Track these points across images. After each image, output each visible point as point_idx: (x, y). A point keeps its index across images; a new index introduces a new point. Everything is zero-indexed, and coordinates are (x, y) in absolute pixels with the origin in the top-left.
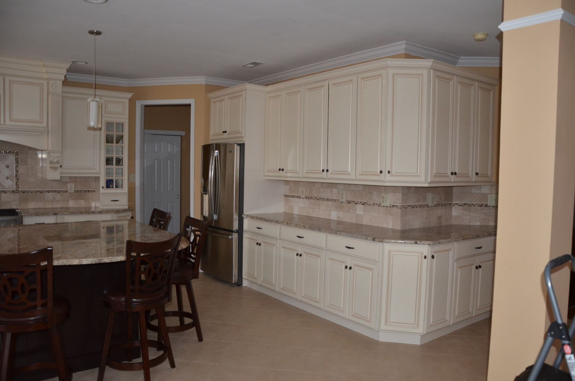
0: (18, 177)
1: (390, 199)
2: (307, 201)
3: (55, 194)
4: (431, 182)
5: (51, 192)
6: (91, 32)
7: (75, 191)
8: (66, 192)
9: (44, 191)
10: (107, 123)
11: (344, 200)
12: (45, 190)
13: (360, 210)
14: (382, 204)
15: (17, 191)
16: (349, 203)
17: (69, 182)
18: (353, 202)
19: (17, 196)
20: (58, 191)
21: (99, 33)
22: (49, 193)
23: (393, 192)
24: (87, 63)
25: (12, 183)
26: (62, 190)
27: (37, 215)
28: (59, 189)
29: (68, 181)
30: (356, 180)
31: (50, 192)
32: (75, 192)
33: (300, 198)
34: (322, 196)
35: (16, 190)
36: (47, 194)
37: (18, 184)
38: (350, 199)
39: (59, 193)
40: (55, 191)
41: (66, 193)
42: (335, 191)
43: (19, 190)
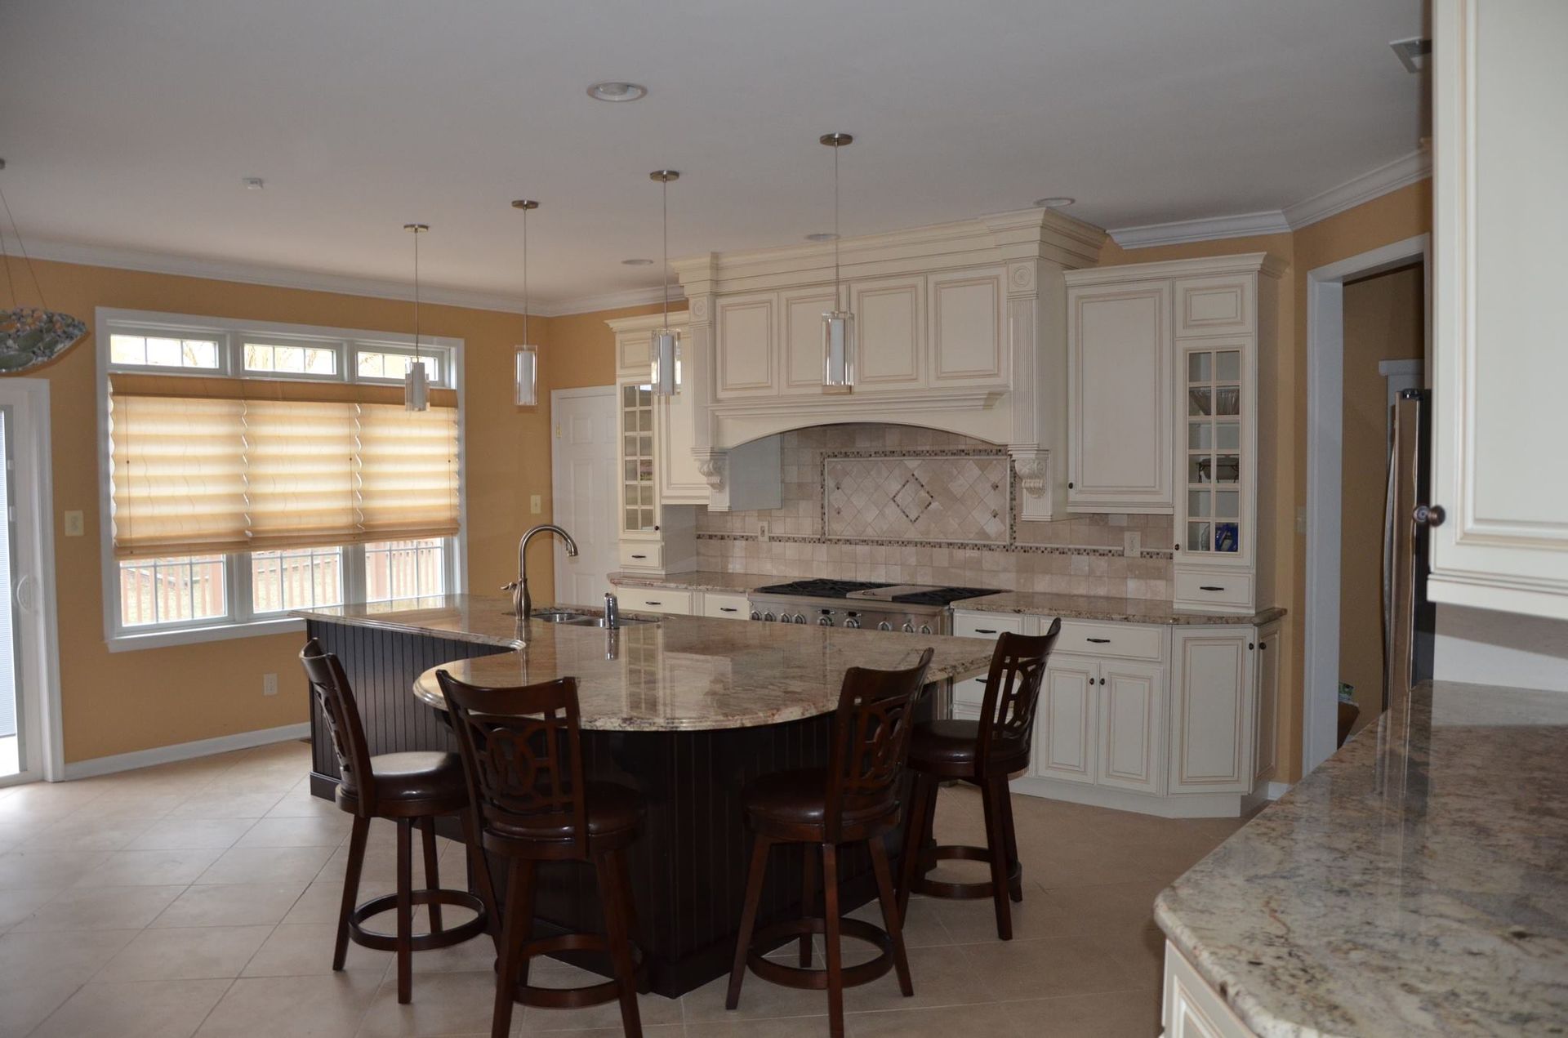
0: (1014, 513)
3: (1092, 558)
5: (1084, 553)
6: (828, 140)
7: (1142, 553)
8: (1119, 555)
9: (1069, 550)
10: (1190, 354)
12: (1070, 546)
15: (1013, 547)
17: (1129, 529)
19: (1012, 558)
20: (1102, 552)
21: (846, 139)
22: (1079, 556)
24: (1073, 201)
25: (1004, 528)
26: (1111, 548)
27: (978, 609)
28: (1104, 548)
29: (1125, 525)
31: (1082, 554)
32: (1141, 557)
35: (1011, 544)
36: (1075, 557)
37: (1014, 529)
39: (1102, 557)
40: (1094, 551)
41: (1121, 558)
43: (1016, 544)
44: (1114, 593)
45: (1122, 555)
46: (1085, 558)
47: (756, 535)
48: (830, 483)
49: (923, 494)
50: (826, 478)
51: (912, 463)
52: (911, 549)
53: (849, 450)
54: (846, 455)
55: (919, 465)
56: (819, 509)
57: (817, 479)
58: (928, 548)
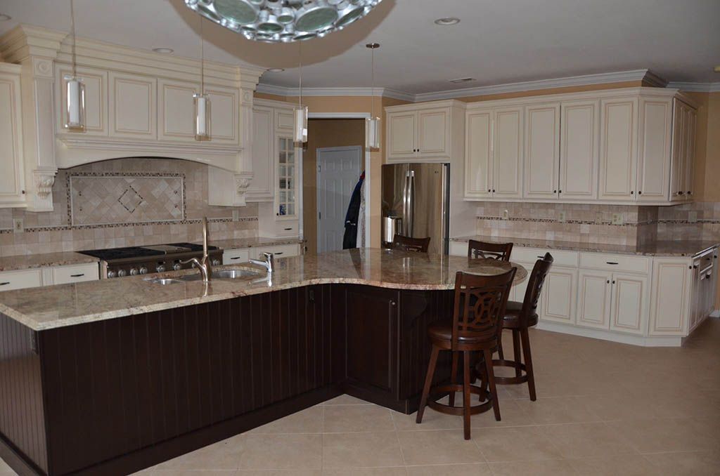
0: (185, 205)
1: (623, 218)
2: (511, 223)
4: (672, 201)
7: (239, 219)
9: (210, 220)
11: (564, 220)
13: (585, 228)
14: (613, 223)
16: (570, 222)
17: (233, 209)
18: (576, 221)
19: (185, 227)
20: (223, 220)
21: (376, 46)
22: (214, 223)
23: (627, 211)
25: (180, 212)
26: (227, 218)
28: (225, 218)
30: (598, 200)
32: (239, 221)
33: (501, 219)
34: (533, 217)
35: (185, 220)
37: (186, 212)
38: (571, 219)
39: (224, 222)
42: (551, 211)
43: (187, 220)
44: (229, 238)
45: (231, 221)
46: (217, 223)
47: (11, 228)
48: (73, 192)
49: (137, 197)
50: (71, 188)
51: (130, 180)
52: (130, 227)
53: (87, 172)
54: (85, 174)
55: (134, 181)
56: (66, 209)
57: (65, 189)
58: (140, 227)
